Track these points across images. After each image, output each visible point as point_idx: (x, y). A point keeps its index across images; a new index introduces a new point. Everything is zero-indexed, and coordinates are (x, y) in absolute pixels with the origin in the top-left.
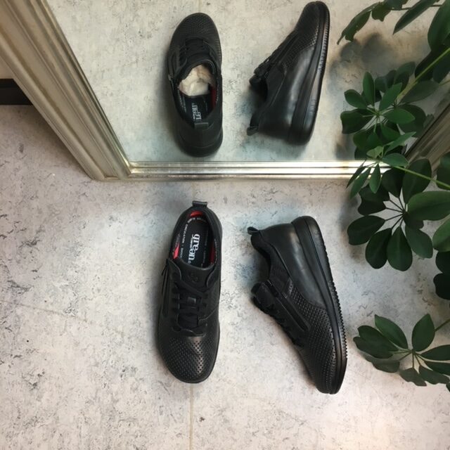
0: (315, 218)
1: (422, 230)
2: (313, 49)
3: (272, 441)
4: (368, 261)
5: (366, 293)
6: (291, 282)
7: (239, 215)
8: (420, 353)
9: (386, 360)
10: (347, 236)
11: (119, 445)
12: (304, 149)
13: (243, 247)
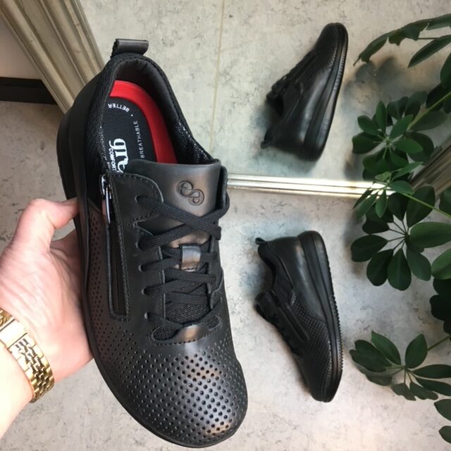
0: (321, 232)
1: (422, 253)
2: (330, 70)
3: (266, 443)
4: (368, 278)
5: (364, 308)
6: (294, 293)
7: (247, 225)
8: (412, 370)
9: (380, 374)
10: (350, 252)
11: (119, 437)
12: (314, 165)
13: (250, 255)
